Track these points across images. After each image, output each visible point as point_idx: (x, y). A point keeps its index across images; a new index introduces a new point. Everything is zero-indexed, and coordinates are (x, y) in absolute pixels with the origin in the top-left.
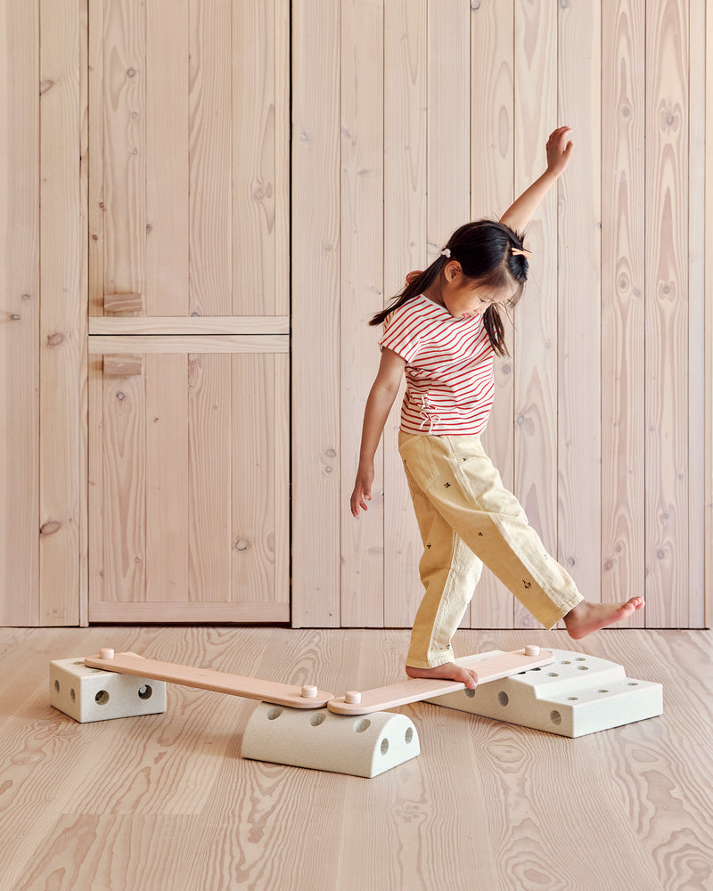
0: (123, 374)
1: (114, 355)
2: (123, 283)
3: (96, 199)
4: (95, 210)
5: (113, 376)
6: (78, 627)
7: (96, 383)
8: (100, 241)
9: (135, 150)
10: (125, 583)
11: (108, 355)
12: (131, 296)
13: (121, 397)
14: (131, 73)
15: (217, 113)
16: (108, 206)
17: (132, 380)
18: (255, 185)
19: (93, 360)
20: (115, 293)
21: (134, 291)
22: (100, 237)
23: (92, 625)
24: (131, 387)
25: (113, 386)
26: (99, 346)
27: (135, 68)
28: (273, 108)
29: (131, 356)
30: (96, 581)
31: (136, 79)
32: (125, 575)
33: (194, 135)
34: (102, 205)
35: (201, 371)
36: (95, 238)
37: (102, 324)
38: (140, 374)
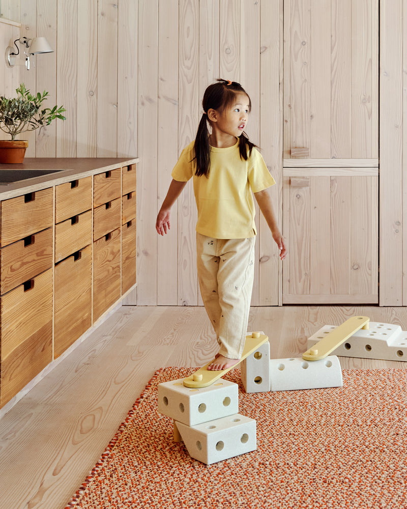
0: (300, 186)
1: (295, 177)
2: (299, 143)
3: (287, 103)
4: (287, 109)
5: (294, 187)
6: (278, 306)
7: (286, 190)
8: (289, 123)
9: (306, 80)
10: (300, 285)
11: (292, 177)
12: (303, 149)
13: (298, 197)
14: (304, 43)
15: (344, 63)
16: (293, 106)
17: (304, 189)
18: (362, 97)
19: (285, 179)
20: (296, 148)
21: (305, 146)
22: (289, 121)
23: (284, 305)
24: (303, 192)
25: (295, 192)
26: (288, 173)
27: (306, 41)
28: (371, 60)
29: (303, 178)
30: (286, 284)
31: (306, 46)
32: (300, 281)
33: (333, 73)
34: (290, 106)
35: (336, 184)
36: (286, 121)
37: (289, 162)
38: (308, 186)
